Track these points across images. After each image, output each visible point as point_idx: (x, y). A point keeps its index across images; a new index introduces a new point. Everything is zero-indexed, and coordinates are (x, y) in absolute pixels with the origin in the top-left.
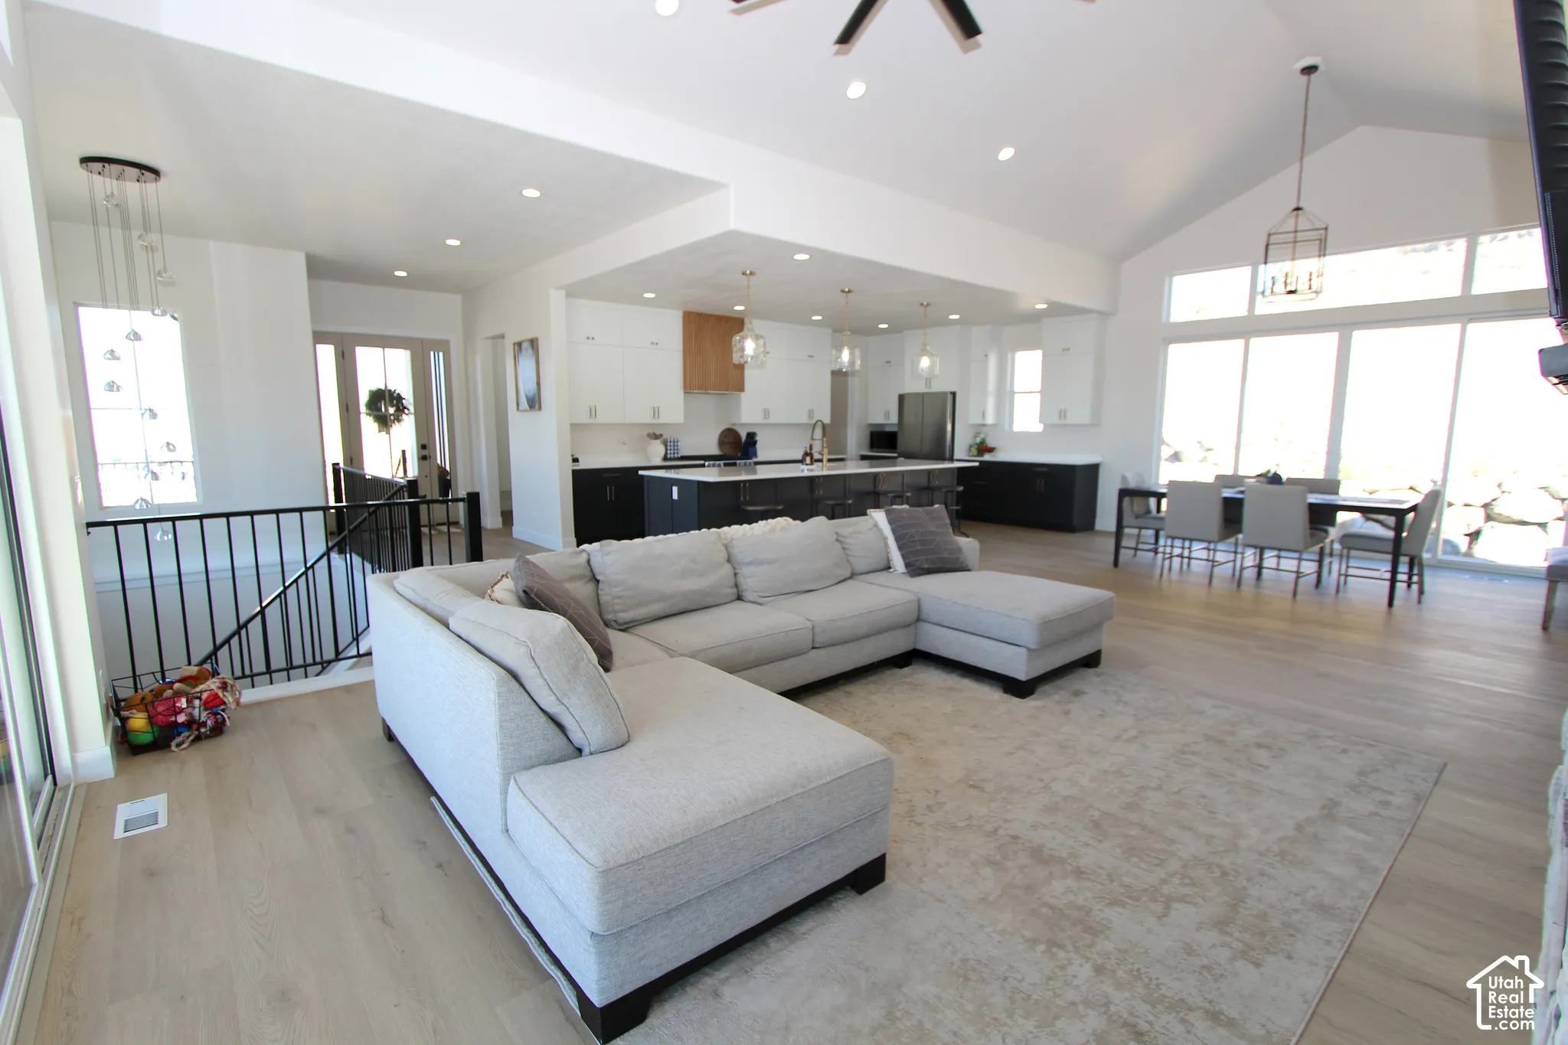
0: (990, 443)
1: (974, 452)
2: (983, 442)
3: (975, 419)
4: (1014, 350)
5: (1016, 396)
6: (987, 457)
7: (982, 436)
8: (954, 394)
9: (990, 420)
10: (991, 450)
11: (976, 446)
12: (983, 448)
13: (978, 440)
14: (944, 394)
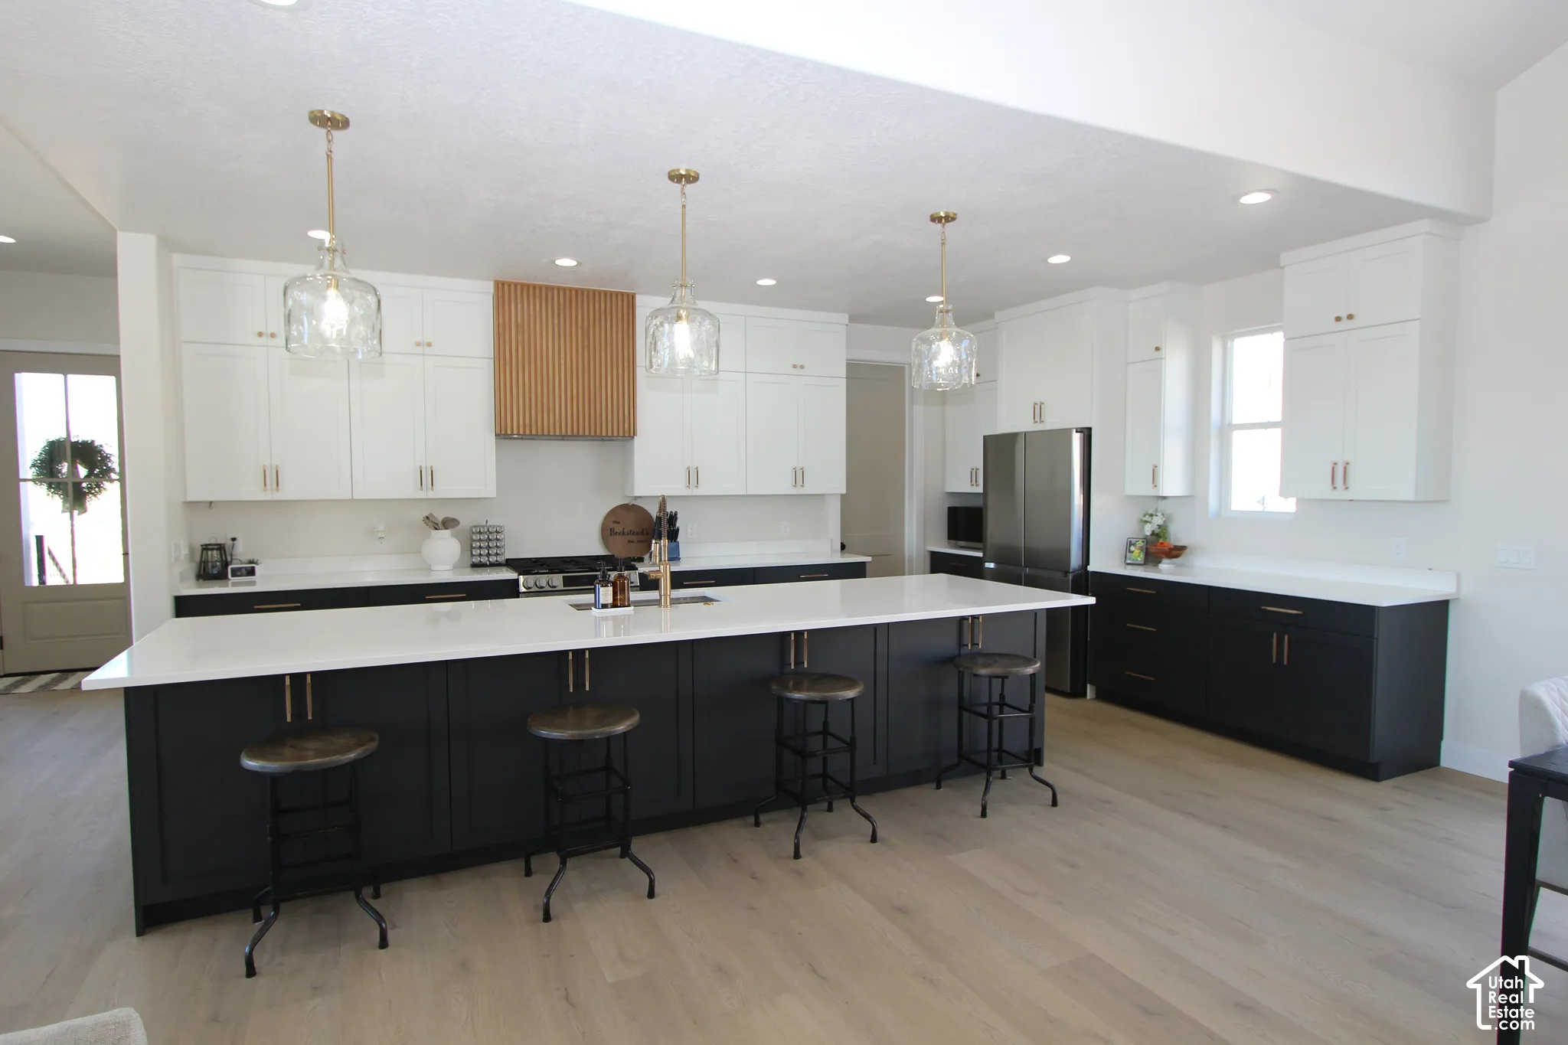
0: (1178, 535)
1: (1138, 555)
2: (1159, 534)
3: (1139, 486)
4: (1228, 335)
5: (1237, 435)
6: (1166, 571)
7: (1158, 520)
8: (1087, 434)
9: (1173, 484)
10: (1176, 552)
11: (1140, 544)
12: (1159, 547)
13: (1148, 530)
14: (1066, 434)
